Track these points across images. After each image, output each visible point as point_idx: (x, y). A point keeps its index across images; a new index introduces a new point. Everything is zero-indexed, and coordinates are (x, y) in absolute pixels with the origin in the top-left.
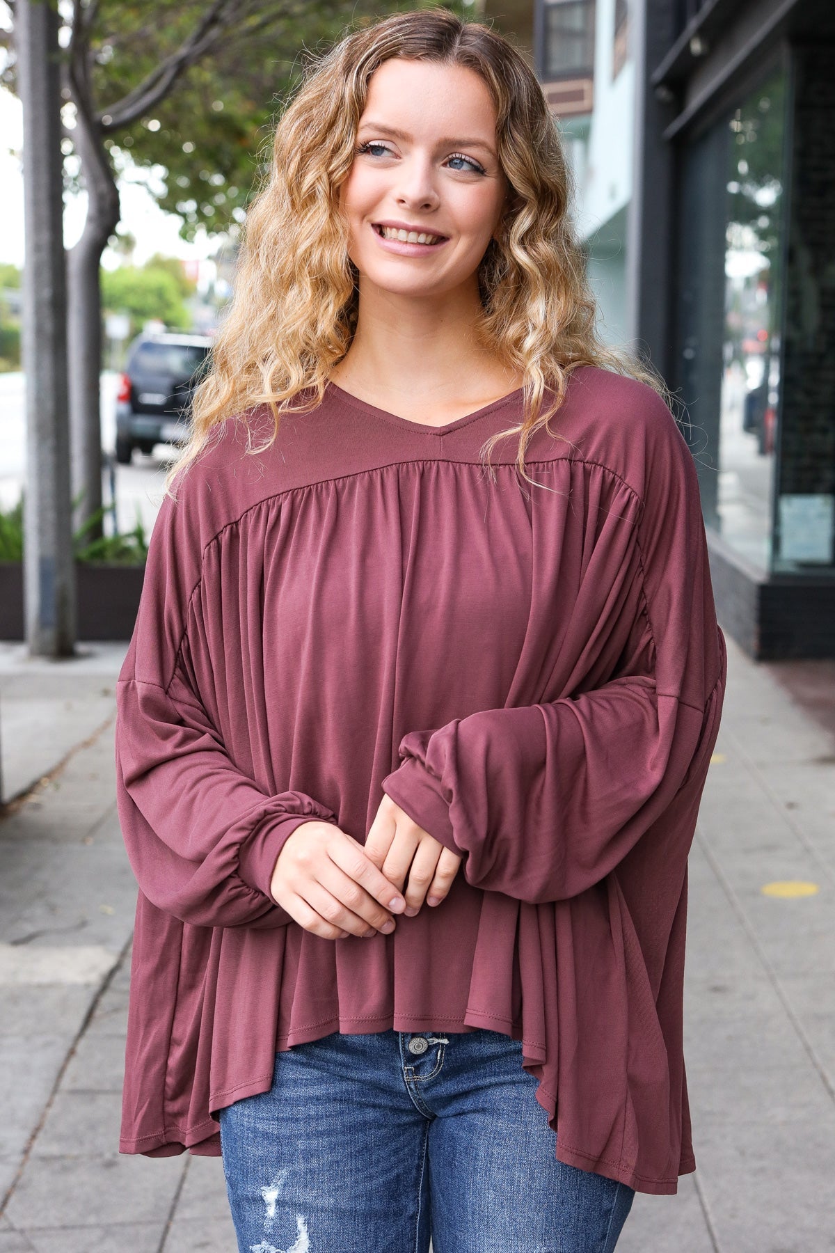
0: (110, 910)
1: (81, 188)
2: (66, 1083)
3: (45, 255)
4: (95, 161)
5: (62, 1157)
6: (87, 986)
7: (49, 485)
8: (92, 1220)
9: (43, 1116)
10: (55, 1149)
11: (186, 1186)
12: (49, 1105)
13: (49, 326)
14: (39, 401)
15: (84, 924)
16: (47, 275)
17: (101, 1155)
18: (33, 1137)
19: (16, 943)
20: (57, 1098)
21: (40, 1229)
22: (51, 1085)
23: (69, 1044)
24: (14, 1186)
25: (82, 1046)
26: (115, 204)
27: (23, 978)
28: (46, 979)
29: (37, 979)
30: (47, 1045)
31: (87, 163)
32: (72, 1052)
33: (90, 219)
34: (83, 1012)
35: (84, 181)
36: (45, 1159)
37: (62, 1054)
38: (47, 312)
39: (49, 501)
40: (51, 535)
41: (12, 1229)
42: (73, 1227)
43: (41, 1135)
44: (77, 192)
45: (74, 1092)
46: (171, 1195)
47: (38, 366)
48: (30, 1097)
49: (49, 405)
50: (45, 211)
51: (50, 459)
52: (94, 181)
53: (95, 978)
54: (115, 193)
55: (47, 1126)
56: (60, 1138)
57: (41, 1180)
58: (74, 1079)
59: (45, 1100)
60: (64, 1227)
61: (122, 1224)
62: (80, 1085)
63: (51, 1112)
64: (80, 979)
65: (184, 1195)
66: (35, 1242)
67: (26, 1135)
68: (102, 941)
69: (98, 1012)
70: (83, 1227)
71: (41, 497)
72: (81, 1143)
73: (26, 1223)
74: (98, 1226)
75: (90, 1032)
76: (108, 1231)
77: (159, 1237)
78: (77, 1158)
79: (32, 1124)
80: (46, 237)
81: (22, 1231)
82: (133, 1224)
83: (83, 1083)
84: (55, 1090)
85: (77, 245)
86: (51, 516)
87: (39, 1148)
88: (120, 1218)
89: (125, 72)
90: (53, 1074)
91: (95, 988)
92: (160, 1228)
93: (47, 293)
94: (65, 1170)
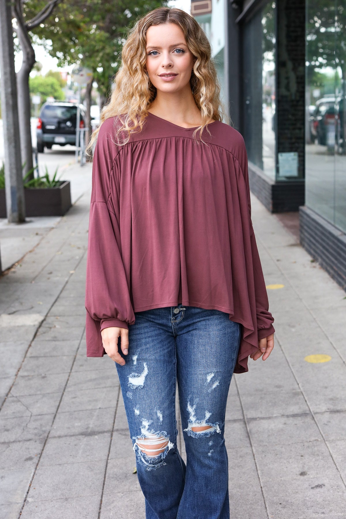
0: (41, 303)
1: (20, 50)
2: (28, 355)
3: (8, 76)
4: (25, 40)
5: (28, 376)
6: (34, 326)
7: (13, 160)
8: (39, 393)
9: (21, 365)
10: (26, 374)
11: (69, 382)
12: (23, 361)
13: (11, 102)
14: (8, 129)
15: (32, 308)
16: (9, 83)
17: (41, 375)
18: (19, 371)
19: (10, 314)
20: (26, 359)
21: (22, 396)
22: (24, 356)
23: (29, 343)
24: (13, 385)
25: (33, 344)
26: (33, 56)
27: (12, 324)
28: (20, 324)
29: (17, 324)
30: (22, 344)
31: (22, 40)
32: (30, 346)
33: (24, 62)
34: (33, 334)
35: (21, 47)
36: (23, 377)
37: (27, 346)
38: (10, 96)
39: (13, 166)
40: (15, 178)
41: (13, 396)
42: (33, 395)
43: (21, 370)
44: (19, 51)
45: (31, 357)
46: (64, 385)
47: (7, 117)
48: (17, 359)
49: (12, 131)
50: (8, 60)
51: (13, 150)
52: (25, 48)
53: (37, 323)
54: (33, 51)
55: (23, 367)
56: (27, 371)
57: (22, 383)
58: (31, 354)
59: (22, 360)
60: (30, 395)
61: (49, 394)
62: (32, 355)
63: (24, 363)
64: (32, 324)
65: (68, 385)
66: (21, 400)
67: (16, 370)
68: (39, 312)
69: (38, 334)
70: (36, 395)
71: (10, 165)
72: (34, 372)
73: (18, 395)
74: (40, 394)
75: (36, 339)
76: (44, 395)
77: (60, 396)
78: (33, 376)
79: (18, 367)
80: (8, 69)
81: (16, 397)
82: (52, 393)
83: (34, 354)
84: (25, 357)
85: (20, 71)
86: (14, 171)
87: (20, 373)
88: (48, 392)
89: (35, 7)
90: (24, 352)
91: (37, 326)
92: (61, 394)
93: (9, 90)
94: (29, 379)
